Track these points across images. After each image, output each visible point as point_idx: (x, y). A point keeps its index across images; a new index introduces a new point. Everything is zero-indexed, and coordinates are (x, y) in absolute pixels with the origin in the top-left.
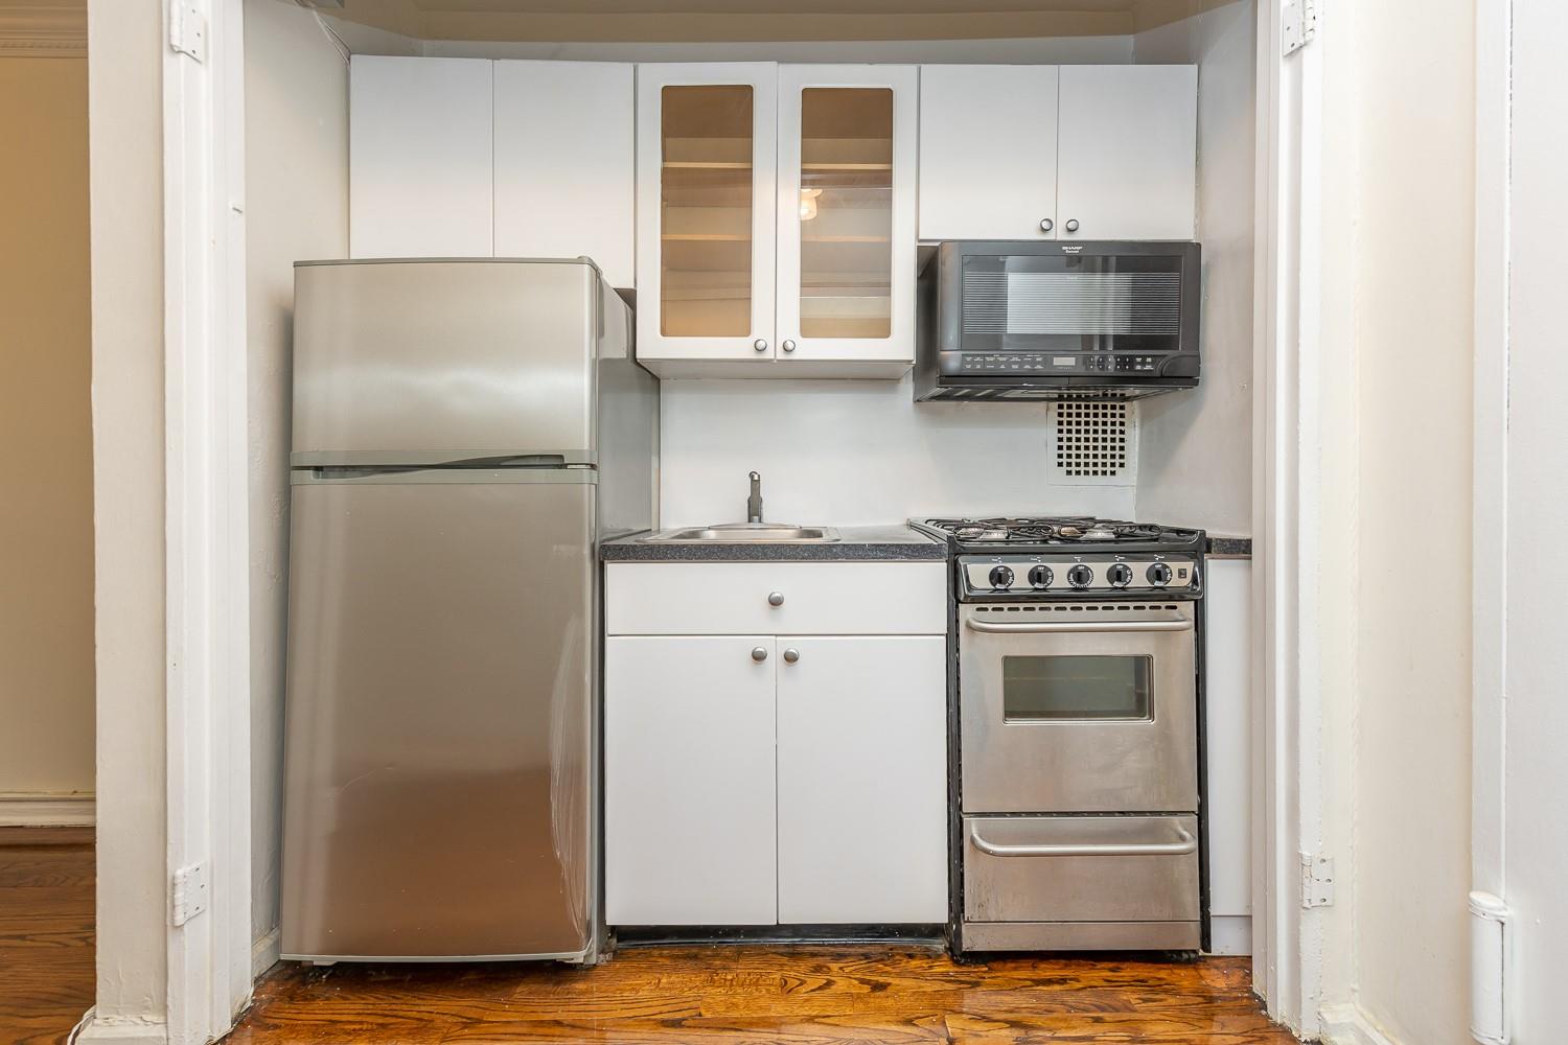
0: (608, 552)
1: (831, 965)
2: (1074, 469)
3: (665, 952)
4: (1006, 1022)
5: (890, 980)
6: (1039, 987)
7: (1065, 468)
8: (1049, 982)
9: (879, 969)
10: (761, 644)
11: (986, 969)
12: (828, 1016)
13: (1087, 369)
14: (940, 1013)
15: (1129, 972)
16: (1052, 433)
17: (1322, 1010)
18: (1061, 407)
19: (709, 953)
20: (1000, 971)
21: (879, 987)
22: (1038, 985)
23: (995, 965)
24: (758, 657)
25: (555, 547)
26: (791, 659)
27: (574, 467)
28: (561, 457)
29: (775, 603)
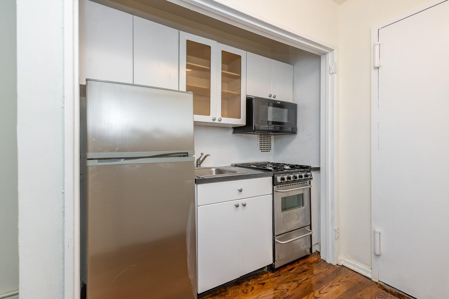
0: (199, 181)
1: (249, 283)
2: (263, 150)
3: (207, 296)
4: (293, 281)
5: (264, 282)
6: (291, 272)
7: (261, 150)
8: (291, 270)
9: (259, 280)
10: (236, 202)
11: (278, 272)
12: (260, 295)
13: (281, 130)
14: (280, 285)
15: (301, 262)
16: (258, 142)
17: (338, 258)
18: (260, 136)
19: (219, 292)
20: (281, 271)
21: (263, 284)
22: (290, 271)
23: (279, 270)
24: (237, 206)
25: (186, 181)
26: (244, 205)
27: (190, 156)
28: (187, 153)
29: (241, 191)
